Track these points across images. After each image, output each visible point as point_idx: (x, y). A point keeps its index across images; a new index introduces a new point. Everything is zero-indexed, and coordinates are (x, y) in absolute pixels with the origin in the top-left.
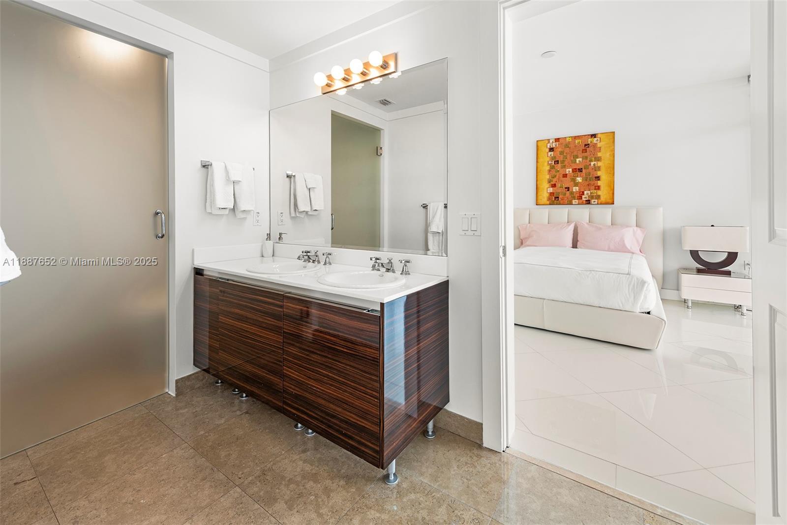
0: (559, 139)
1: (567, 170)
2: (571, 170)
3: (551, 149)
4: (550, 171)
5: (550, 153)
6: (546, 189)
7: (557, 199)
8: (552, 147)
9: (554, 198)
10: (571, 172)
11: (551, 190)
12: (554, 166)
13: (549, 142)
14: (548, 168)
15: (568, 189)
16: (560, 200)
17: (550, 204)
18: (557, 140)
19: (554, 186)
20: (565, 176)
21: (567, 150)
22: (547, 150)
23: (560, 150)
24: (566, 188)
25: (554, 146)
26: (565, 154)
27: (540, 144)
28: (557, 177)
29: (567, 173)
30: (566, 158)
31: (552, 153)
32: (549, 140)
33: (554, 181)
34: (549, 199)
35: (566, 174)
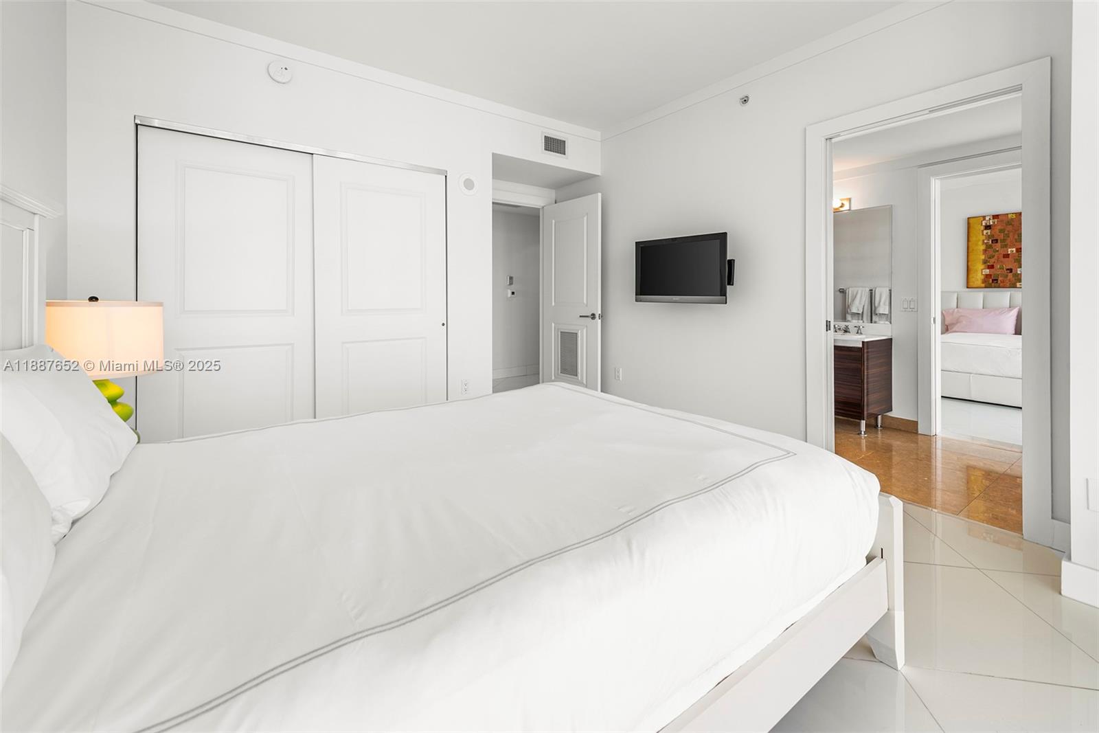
0: (998, 216)
1: (1009, 250)
2: (1014, 249)
3: (988, 227)
4: (985, 251)
5: (985, 232)
6: (980, 272)
7: (995, 282)
8: (988, 224)
9: (991, 280)
10: (1014, 252)
11: (987, 271)
12: (991, 246)
13: (984, 219)
14: (983, 247)
15: (1011, 270)
16: (999, 282)
17: (985, 287)
18: (995, 217)
19: (991, 267)
20: (1007, 256)
21: (1010, 227)
22: (982, 228)
23: (999, 227)
24: (1007, 270)
25: (991, 223)
26: (1006, 232)
27: (971, 221)
28: (996, 257)
29: (1009, 252)
30: (1009, 237)
31: (989, 231)
32: (984, 217)
33: (991, 262)
34: (984, 281)
35: (1009, 254)
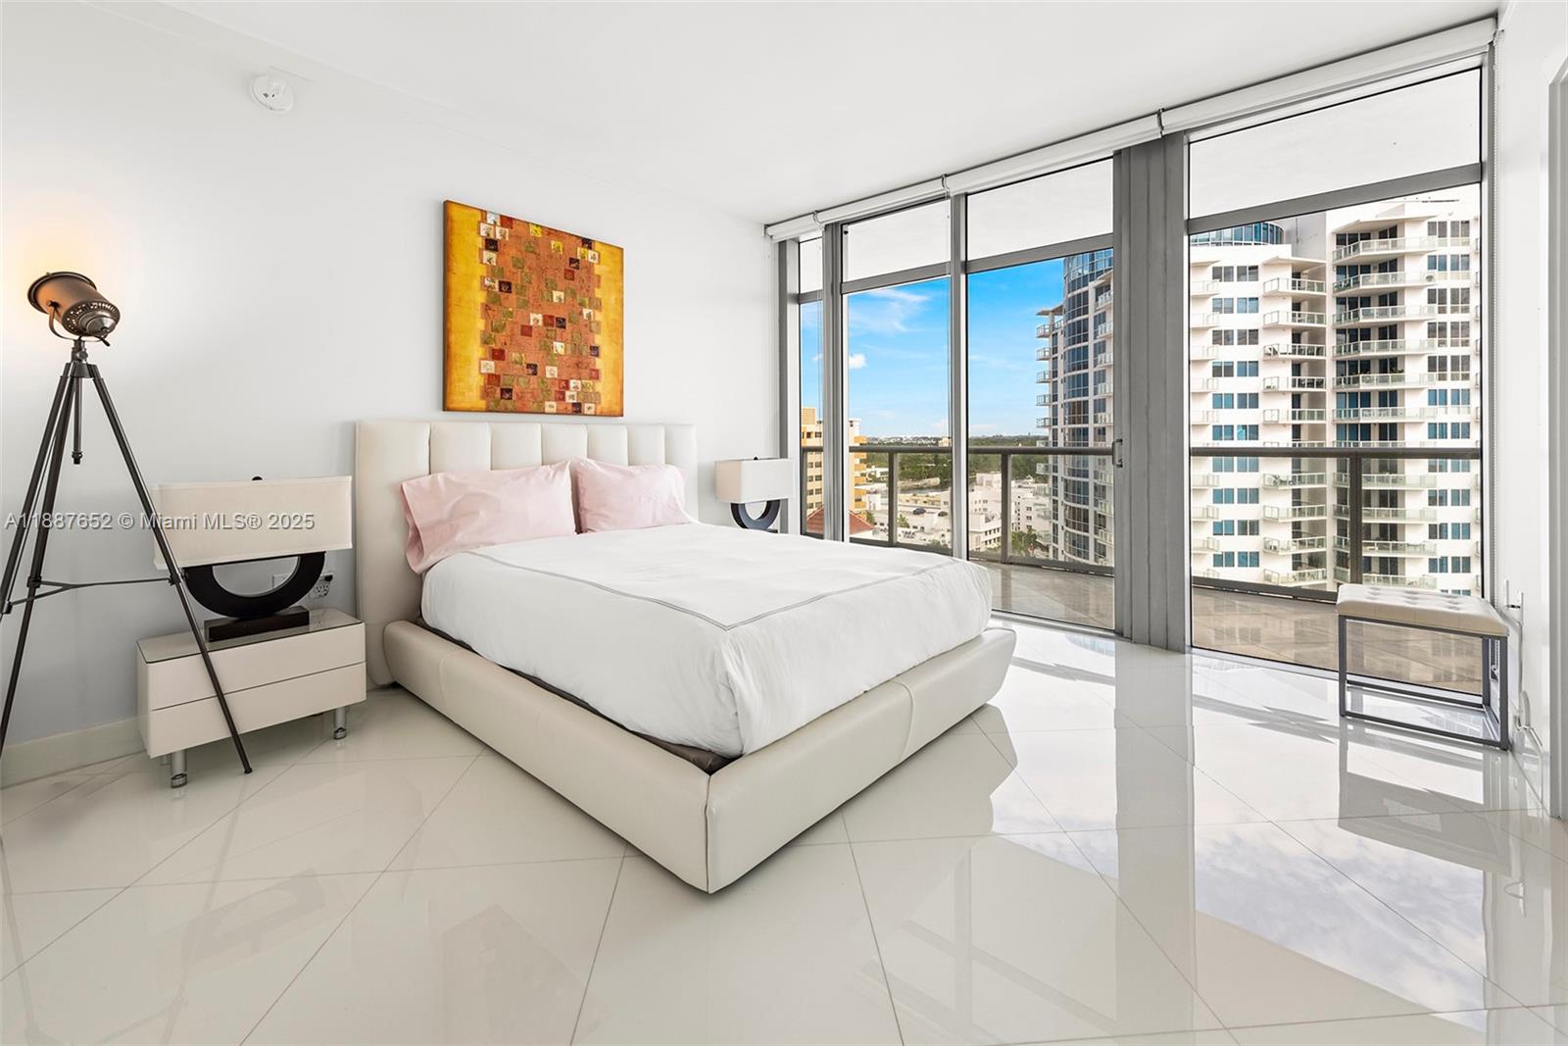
0: (510, 219)
1: (533, 316)
2: (540, 317)
3: (491, 244)
4: (486, 308)
5: (487, 255)
6: (476, 365)
7: (507, 396)
8: (492, 237)
9: (498, 391)
10: (541, 323)
11: (490, 366)
12: (497, 297)
13: (484, 220)
14: (481, 297)
15: (533, 368)
16: (514, 397)
17: (488, 410)
18: (507, 221)
19: (498, 355)
20: (527, 331)
21: (531, 260)
22: (480, 243)
23: (513, 252)
24: (529, 366)
25: (498, 237)
26: (526, 270)
27: (455, 212)
28: (508, 327)
29: (532, 323)
30: (530, 283)
31: (493, 255)
32: (484, 213)
33: (498, 341)
34: (486, 394)
35: (531, 327)
